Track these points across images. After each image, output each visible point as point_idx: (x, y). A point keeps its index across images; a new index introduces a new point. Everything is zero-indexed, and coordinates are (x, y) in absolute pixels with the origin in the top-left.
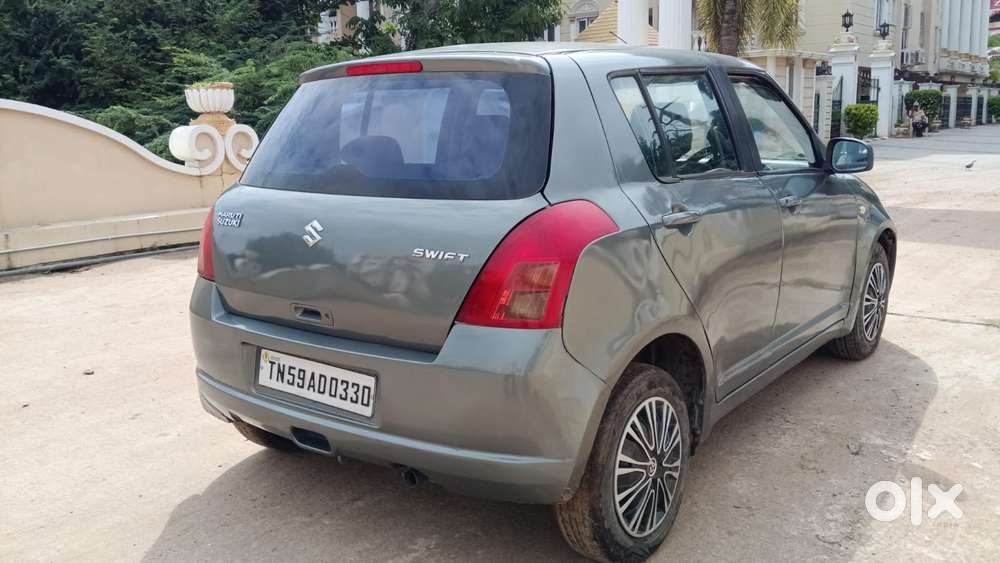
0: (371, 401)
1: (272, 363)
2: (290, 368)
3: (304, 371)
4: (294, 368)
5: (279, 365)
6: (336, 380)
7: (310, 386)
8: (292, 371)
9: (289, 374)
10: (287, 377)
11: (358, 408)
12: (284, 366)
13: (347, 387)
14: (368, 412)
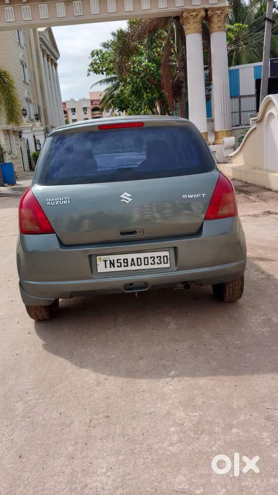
0: (169, 261)
1: (105, 261)
2: (118, 260)
3: (127, 259)
4: (120, 259)
5: (110, 260)
6: (147, 258)
7: (132, 264)
8: (119, 261)
9: (118, 262)
10: (116, 264)
11: (163, 266)
12: (114, 260)
13: (154, 259)
14: (168, 265)
